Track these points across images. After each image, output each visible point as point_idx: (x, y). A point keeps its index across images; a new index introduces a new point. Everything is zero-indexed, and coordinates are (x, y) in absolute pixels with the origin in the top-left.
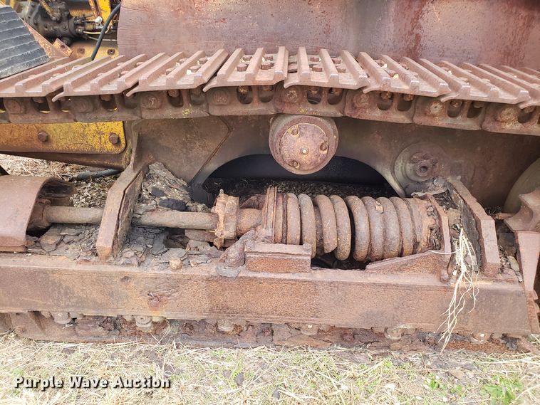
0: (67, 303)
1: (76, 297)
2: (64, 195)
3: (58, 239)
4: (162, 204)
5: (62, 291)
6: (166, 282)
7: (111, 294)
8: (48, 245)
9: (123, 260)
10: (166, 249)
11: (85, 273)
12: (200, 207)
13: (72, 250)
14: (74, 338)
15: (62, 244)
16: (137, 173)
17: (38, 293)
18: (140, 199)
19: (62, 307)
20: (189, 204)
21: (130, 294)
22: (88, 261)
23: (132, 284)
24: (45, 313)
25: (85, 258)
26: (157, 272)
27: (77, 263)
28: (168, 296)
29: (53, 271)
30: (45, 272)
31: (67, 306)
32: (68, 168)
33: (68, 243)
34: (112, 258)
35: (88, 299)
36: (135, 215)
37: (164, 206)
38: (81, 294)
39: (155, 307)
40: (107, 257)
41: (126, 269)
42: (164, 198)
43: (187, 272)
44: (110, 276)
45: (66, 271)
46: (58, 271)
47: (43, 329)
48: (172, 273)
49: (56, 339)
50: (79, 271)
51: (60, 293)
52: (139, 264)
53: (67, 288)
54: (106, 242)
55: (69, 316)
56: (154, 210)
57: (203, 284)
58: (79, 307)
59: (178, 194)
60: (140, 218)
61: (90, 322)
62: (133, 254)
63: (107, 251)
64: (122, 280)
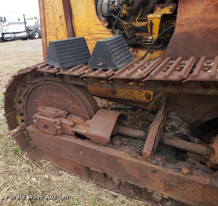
0: (121, 174)
1: (126, 173)
2: (122, 120)
3: (121, 142)
4: (176, 135)
5: (120, 168)
6: (177, 179)
7: (144, 177)
8: (117, 144)
9: (154, 162)
10: (177, 161)
11: (134, 163)
12: (196, 140)
13: (127, 149)
14: (118, 191)
15: (122, 145)
16: (164, 116)
17: (109, 166)
18: (165, 131)
19: (118, 176)
20: (190, 137)
21: (154, 179)
22: (137, 157)
23: (157, 175)
24: (109, 175)
25: (135, 156)
26: (173, 173)
27: (131, 157)
28: (176, 187)
29: (119, 158)
30: (115, 157)
31: (121, 176)
32: (110, 103)
33: (125, 145)
34: (149, 159)
35: (132, 176)
36: (162, 139)
37: (177, 136)
38: (129, 172)
39: (167, 190)
40: (147, 158)
41: (156, 167)
42: (178, 132)
43: (192, 178)
44: (147, 168)
45: (125, 159)
46: (121, 158)
47: (105, 182)
48: (182, 175)
49: (110, 188)
50: (131, 161)
51: (119, 169)
52: (163, 166)
53: (123, 167)
54: (148, 151)
55: (120, 180)
56: (172, 138)
57: (201, 187)
58: (126, 178)
59: (184, 131)
60: (164, 140)
61: (128, 186)
62: (160, 160)
63: (148, 155)
64: (152, 171)
